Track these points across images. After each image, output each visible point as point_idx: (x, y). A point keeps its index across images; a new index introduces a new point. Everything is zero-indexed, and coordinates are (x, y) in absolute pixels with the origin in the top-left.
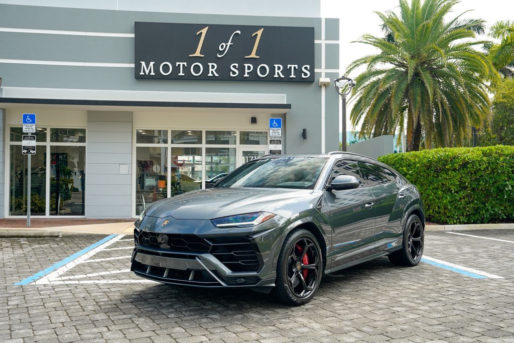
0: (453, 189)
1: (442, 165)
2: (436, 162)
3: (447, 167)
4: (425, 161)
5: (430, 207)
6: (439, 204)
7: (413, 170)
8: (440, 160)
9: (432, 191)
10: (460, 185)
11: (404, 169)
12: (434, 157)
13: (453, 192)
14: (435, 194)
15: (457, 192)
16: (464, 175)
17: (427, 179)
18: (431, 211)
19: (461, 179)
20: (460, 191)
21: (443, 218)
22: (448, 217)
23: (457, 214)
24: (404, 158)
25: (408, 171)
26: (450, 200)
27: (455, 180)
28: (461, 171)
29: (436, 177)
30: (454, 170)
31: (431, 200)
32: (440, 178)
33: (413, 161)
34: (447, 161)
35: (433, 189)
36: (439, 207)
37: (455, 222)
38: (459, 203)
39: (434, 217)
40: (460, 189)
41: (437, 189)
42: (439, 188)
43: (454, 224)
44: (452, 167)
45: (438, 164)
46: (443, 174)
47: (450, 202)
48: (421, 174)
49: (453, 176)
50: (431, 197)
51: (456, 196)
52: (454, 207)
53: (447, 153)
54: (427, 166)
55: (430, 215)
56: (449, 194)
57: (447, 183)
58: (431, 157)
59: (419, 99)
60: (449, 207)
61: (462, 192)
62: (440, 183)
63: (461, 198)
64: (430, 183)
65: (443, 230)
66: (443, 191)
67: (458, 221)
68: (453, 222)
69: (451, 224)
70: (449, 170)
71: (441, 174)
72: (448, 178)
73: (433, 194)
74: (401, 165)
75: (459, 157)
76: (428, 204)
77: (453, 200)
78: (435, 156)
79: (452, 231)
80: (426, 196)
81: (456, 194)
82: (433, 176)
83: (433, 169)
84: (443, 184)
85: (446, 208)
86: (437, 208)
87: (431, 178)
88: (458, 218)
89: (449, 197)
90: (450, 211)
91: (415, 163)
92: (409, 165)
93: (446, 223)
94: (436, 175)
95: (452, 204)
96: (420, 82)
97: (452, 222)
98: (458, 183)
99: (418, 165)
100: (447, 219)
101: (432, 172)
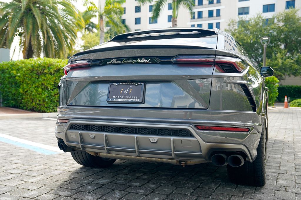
0: (50, 87)
1: (41, 69)
2: (38, 67)
3: (45, 71)
4: (30, 66)
5: (34, 101)
6: (39, 98)
7: (21, 73)
8: (40, 66)
9: (34, 88)
10: (54, 85)
11: (14, 72)
12: (35, 63)
13: (49, 89)
14: (37, 90)
15: (52, 90)
16: (57, 78)
17: (31, 80)
18: (34, 103)
19: (55, 81)
20: (55, 89)
21: (43, 109)
22: (46, 108)
23: (52, 105)
24: (14, 64)
25: (17, 73)
26: (48, 95)
27: (51, 81)
28: (55, 75)
29: (38, 79)
30: (51, 74)
31: (34, 95)
32: (40, 79)
33: (21, 66)
34: (45, 67)
35: (36, 87)
36: (39, 101)
37: (51, 111)
38: (54, 98)
39: (36, 108)
40: (55, 88)
41: (38, 87)
42: (39, 87)
43: (51, 112)
44: (48, 71)
45: (39, 68)
46: (42, 76)
47: (47, 97)
48: (27, 76)
49: (50, 78)
50: (33, 93)
51: (51, 92)
52: (50, 100)
53: (45, 61)
54: (31, 70)
55: (33, 107)
56: (47, 91)
57: (45, 83)
58: (34, 63)
59: (31, 26)
60: (47, 100)
61: (56, 90)
62: (40, 83)
63: (55, 94)
64: (34, 83)
65: (41, 117)
66: (43, 89)
67: (53, 110)
68: (50, 111)
69: (48, 112)
70: (46, 73)
71: (41, 76)
72: (46, 79)
73: (35, 91)
74: (12, 70)
75: (54, 65)
76: (32, 98)
77: (49, 95)
78: (37, 63)
79: (48, 117)
80: (30, 92)
81: (51, 91)
82: (35, 78)
83: (35, 72)
84: (42, 84)
85: (44, 101)
86: (38, 101)
87: (33, 79)
88: (53, 109)
89: (46, 93)
90: (47, 103)
91: (22, 68)
92: (18, 70)
93: (45, 112)
94: (37, 77)
95: (49, 98)
96: (32, 15)
97: (48, 111)
98: (53, 83)
99: (24, 69)
100: (45, 109)
101: (35, 74)
